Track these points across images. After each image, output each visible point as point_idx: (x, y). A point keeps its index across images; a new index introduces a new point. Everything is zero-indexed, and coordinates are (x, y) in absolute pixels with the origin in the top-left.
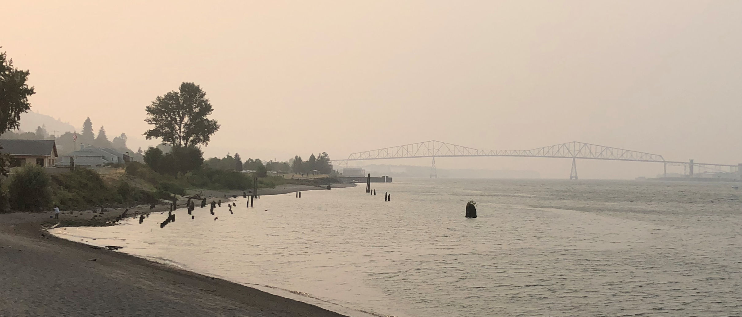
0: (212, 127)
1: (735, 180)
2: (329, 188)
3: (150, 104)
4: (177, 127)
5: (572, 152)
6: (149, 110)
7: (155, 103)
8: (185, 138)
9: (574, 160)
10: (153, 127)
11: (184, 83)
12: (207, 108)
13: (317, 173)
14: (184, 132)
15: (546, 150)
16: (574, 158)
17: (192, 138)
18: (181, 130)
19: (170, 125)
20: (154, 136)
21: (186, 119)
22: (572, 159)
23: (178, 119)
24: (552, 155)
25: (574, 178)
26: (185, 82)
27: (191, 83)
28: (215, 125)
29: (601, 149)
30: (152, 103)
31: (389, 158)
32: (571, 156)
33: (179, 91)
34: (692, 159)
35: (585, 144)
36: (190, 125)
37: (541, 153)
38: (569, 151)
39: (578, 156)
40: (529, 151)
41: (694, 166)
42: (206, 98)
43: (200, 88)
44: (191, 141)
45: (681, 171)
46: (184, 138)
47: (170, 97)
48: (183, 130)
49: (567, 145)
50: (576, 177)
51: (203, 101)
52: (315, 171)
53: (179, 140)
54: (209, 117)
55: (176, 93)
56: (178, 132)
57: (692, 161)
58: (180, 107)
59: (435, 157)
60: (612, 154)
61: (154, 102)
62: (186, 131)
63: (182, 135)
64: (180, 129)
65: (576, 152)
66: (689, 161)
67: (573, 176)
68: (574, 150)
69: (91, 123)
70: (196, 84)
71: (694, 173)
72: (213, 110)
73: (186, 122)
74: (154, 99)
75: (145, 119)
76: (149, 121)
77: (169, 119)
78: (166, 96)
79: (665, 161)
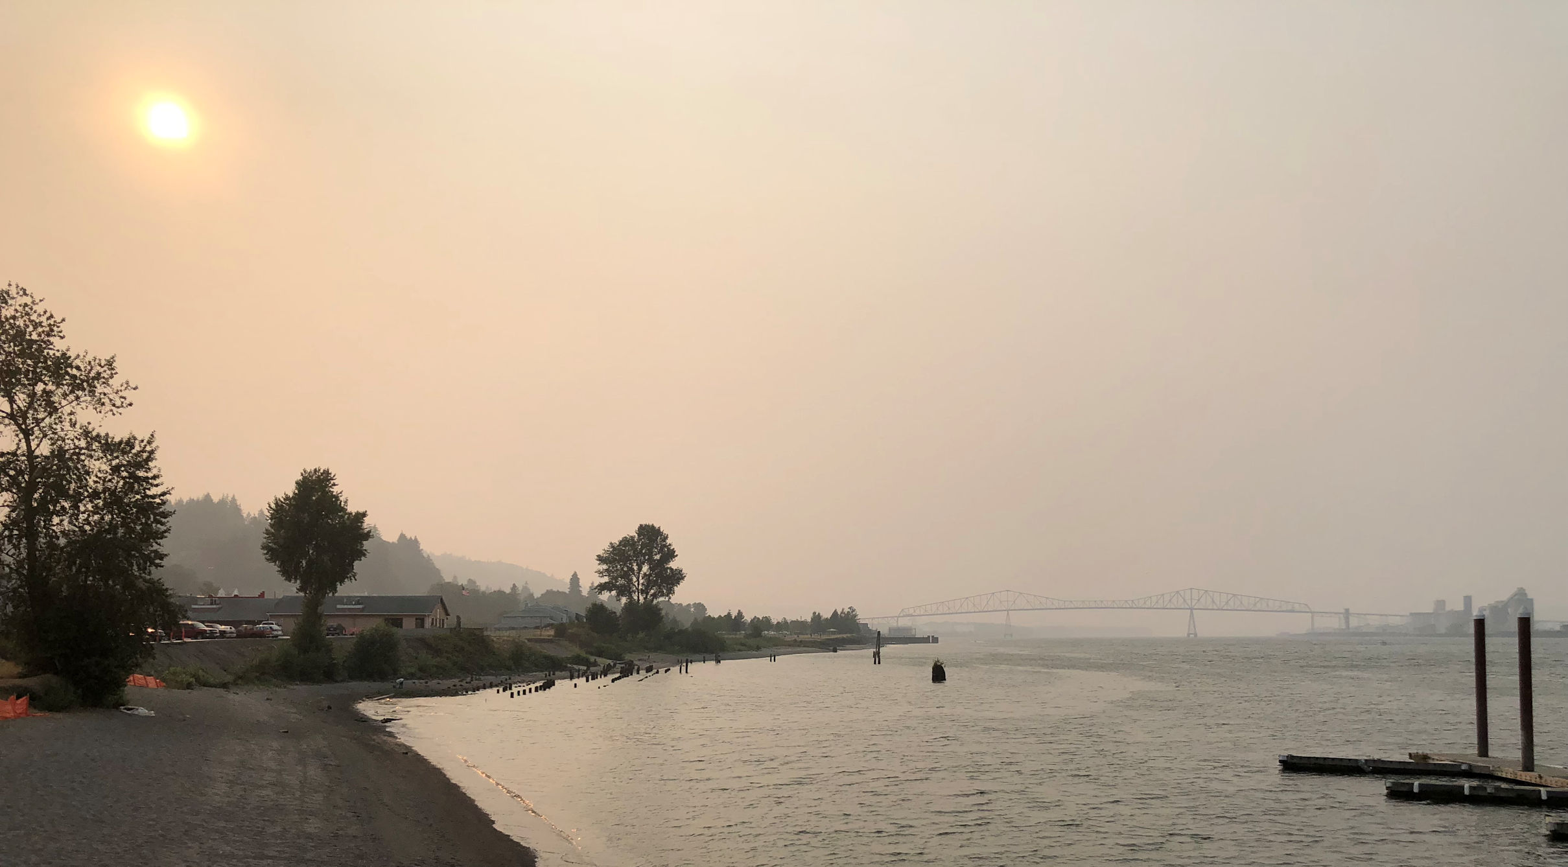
0: (677, 577)
1: (1406, 635)
2: (835, 651)
3: (601, 553)
4: (635, 579)
5: (1189, 602)
6: (601, 559)
7: (608, 551)
8: (645, 592)
9: (1192, 613)
10: (606, 579)
11: (641, 525)
12: (671, 555)
13: (833, 633)
14: (643, 584)
15: (1154, 599)
16: (1191, 609)
17: (652, 591)
18: (639, 582)
19: (626, 576)
20: (608, 590)
21: (645, 568)
22: (1189, 611)
23: (635, 568)
24: (1162, 606)
25: (1193, 636)
26: (644, 523)
27: (651, 524)
28: (682, 575)
29: (1227, 596)
30: (604, 552)
31: (952, 614)
32: (1188, 607)
33: (636, 535)
34: (1347, 607)
35: (1206, 591)
36: (650, 575)
37: (1148, 604)
38: (1184, 600)
39: (1195, 607)
40: (1132, 601)
41: (1350, 617)
42: (668, 542)
43: (661, 530)
44: (651, 595)
45: (1334, 624)
46: (642, 592)
47: (626, 542)
48: (641, 581)
49: (1182, 593)
50: (1196, 635)
51: (665, 546)
52: (832, 630)
53: (637, 593)
54: (673, 565)
55: (633, 538)
56: (636, 584)
57: (1347, 610)
58: (638, 554)
59: (1010, 612)
60: (1241, 603)
61: (606, 549)
62: (645, 583)
63: (640, 587)
64: (638, 580)
65: (1194, 602)
66: (1343, 611)
67: (1190, 632)
68: (1191, 599)
69: (578, 578)
70: (657, 526)
71: (1350, 626)
72: (677, 555)
73: (645, 571)
74: (607, 546)
75: (596, 570)
76: (600, 572)
77: (625, 569)
78: (620, 542)
79: (1313, 610)
